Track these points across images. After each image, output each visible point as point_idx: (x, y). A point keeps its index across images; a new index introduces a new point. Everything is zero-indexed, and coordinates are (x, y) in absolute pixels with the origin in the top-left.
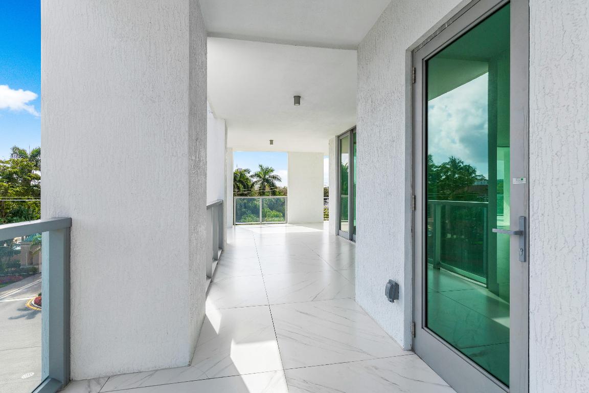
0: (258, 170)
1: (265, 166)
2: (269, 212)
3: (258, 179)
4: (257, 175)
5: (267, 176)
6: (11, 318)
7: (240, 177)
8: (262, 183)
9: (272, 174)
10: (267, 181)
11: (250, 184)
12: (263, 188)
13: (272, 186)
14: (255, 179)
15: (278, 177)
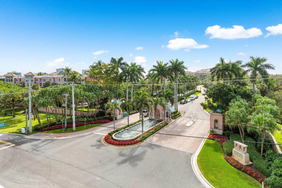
0: (249, 61)
1: (255, 57)
2: (259, 98)
3: (249, 68)
4: (249, 65)
5: (259, 66)
6: (92, 146)
7: (232, 68)
8: (253, 72)
9: (265, 63)
10: (259, 69)
11: (241, 72)
12: (254, 76)
13: (264, 74)
14: (246, 69)
15: (271, 66)
